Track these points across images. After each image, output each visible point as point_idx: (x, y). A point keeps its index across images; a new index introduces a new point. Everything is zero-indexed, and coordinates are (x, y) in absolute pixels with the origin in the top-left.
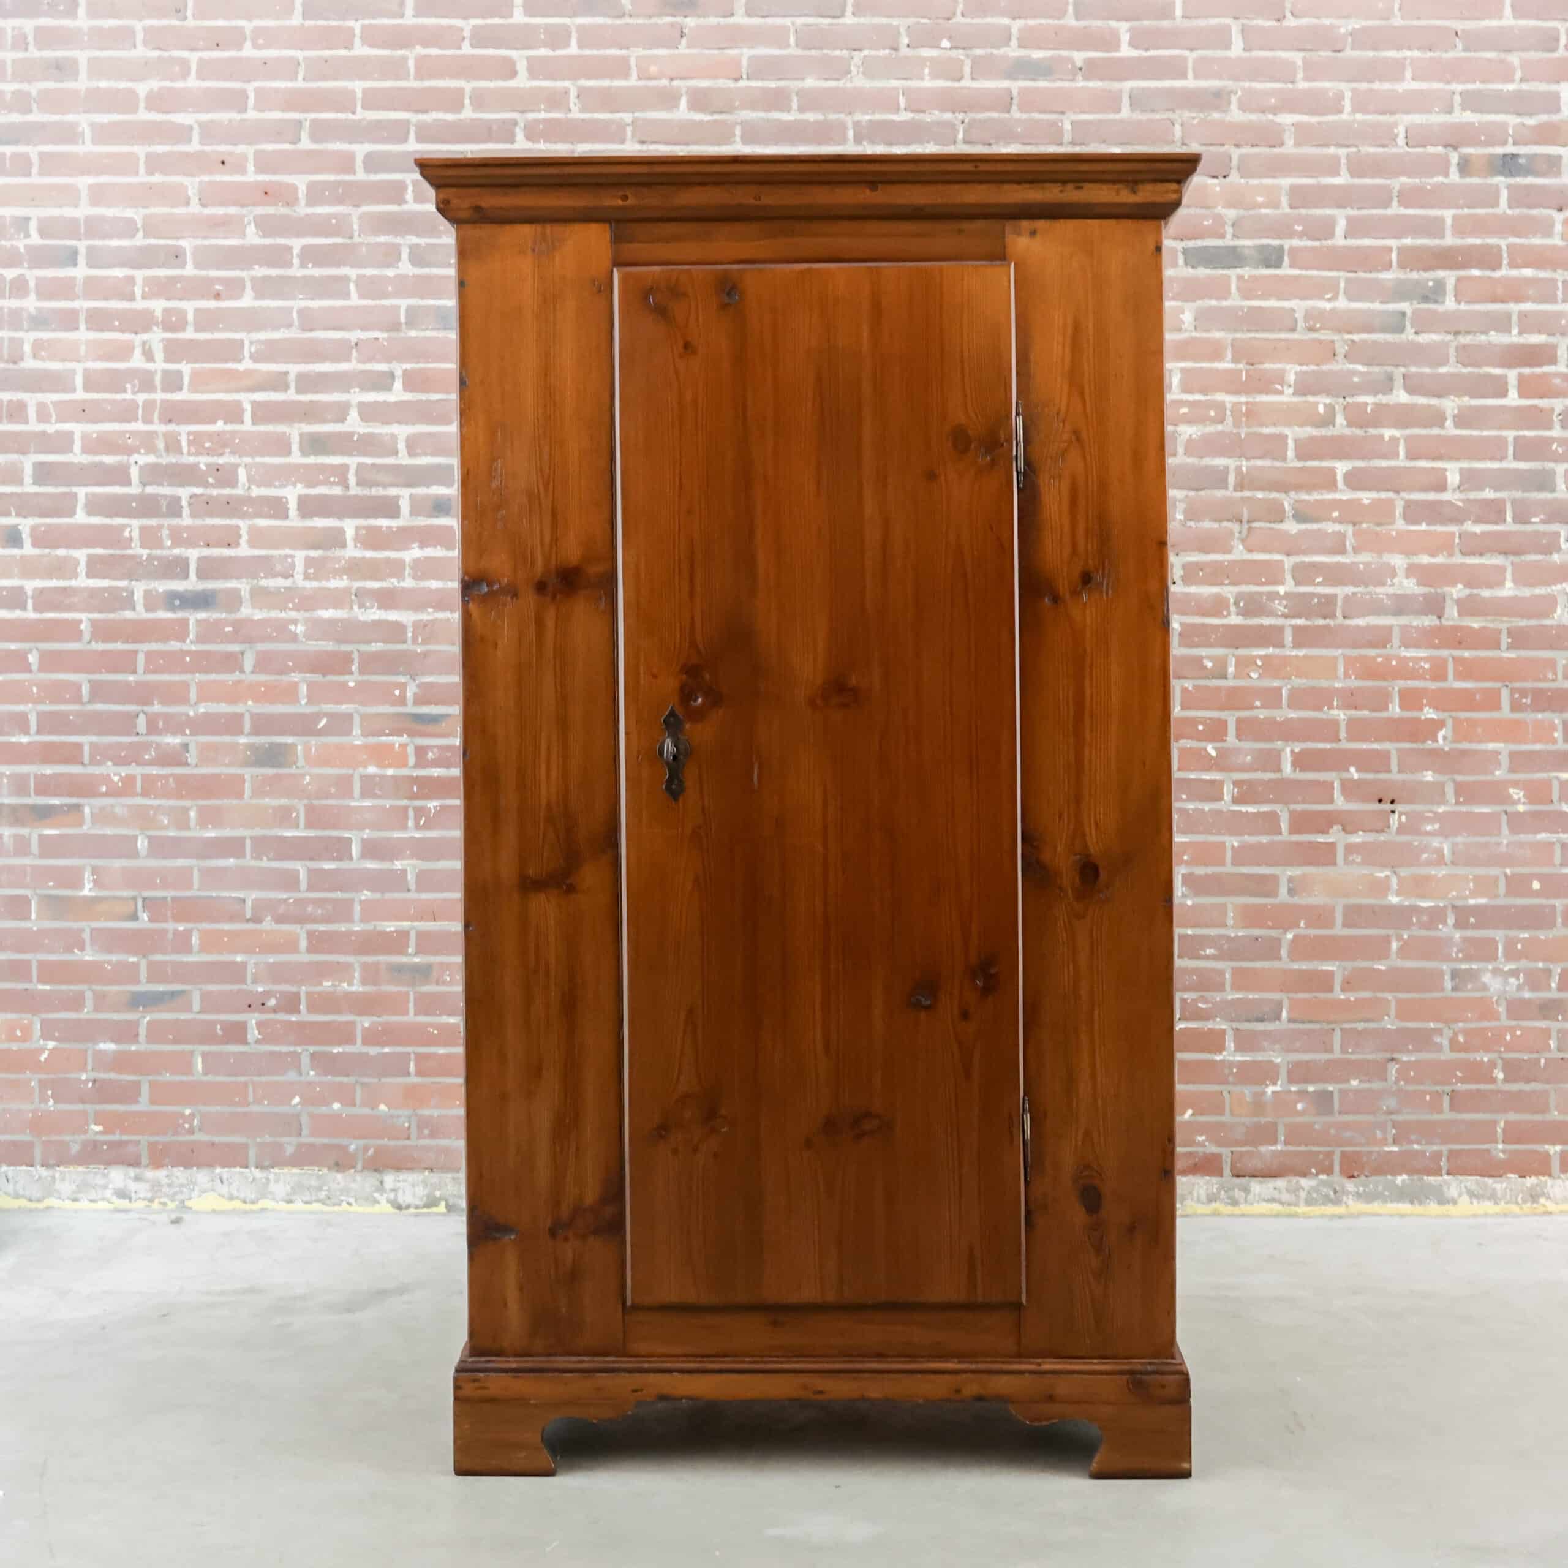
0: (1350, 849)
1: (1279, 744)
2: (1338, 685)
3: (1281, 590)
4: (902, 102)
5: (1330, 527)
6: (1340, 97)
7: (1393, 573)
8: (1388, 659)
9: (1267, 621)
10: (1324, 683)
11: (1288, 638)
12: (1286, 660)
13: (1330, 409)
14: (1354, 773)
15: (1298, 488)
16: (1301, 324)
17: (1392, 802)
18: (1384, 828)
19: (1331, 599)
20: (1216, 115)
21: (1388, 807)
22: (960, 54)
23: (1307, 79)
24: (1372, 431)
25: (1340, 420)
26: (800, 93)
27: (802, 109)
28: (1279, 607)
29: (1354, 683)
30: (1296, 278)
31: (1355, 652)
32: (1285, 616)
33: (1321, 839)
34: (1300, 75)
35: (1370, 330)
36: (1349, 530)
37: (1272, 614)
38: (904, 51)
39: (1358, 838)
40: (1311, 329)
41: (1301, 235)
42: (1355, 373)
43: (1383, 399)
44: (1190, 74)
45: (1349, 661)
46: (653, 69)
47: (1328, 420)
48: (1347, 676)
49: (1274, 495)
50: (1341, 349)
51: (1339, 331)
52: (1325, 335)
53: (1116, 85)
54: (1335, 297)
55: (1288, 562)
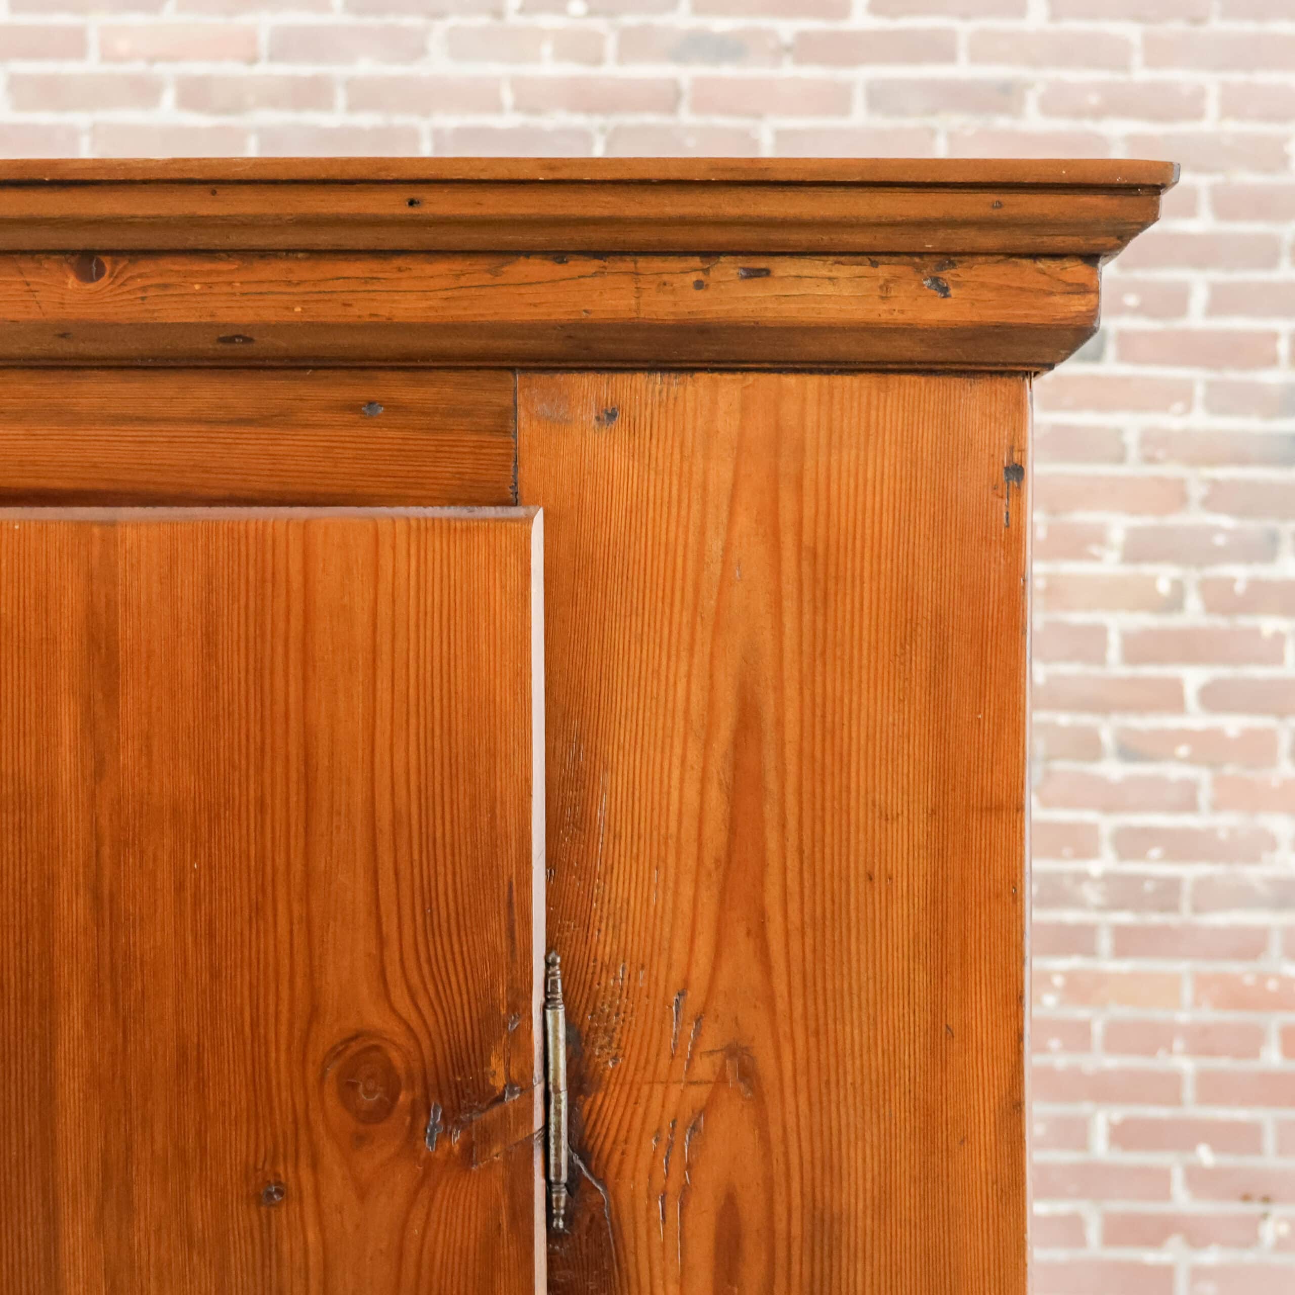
0: (1198, 1274)
1: (1085, 1108)
2: (1183, 1017)
3: (1095, 868)
4: (507, 97)
5: (1174, 772)
6: (1200, 94)
7: (1272, 844)
8: (1262, 978)
9: (1071, 916)
10: (1158, 1014)
11: (1105, 942)
12: (1101, 979)
13: (1178, 586)
14: (1205, 1156)
15: (1127, 708)
16: (1133, 452)
17: (1266, 1199)
18: (1251, 1240)
19: (1172, 886)
20: (1002, 122)
21: (1256, 1208)
22: (599, 24)
23: (1150, 63)
24: (1245, 622)
25: (1193, 603)
26: (351, 84)
27: (352, 107)
28: (1092, 894)
29: (1209, 1015)
30: (1125, 380)
31: (1209, 968)
32: (1101, 908)
33: (1150, 1257)
34: (1137, 59)
35: (1242, 460)
36: (1203, 776)
37: (1079, 904)
38: (513, 19)
39: (1211, 1257)
40: (1150, 460)
41: (1137, 311)
42: (1217, 530)
43: (1264, 571)
44: (963, 56)
45: (1202, 982)
46: (123, 46)
47: (1175, 603)
48: (1197, 1004)
49: (1086, 720)
50: (1197, 491)
51: (1193, 461)
52: (1171, 470)
53: (843, 74)
54: (1188, 409)
55: (1107, 824)
